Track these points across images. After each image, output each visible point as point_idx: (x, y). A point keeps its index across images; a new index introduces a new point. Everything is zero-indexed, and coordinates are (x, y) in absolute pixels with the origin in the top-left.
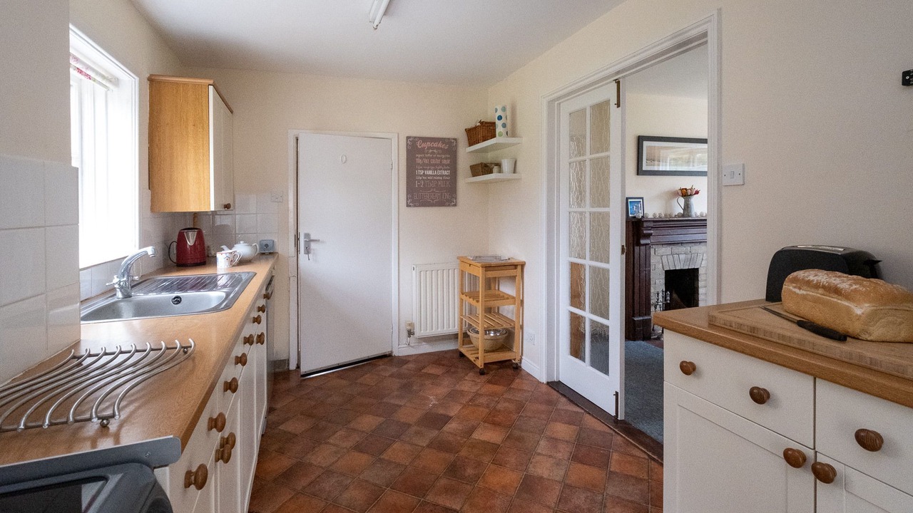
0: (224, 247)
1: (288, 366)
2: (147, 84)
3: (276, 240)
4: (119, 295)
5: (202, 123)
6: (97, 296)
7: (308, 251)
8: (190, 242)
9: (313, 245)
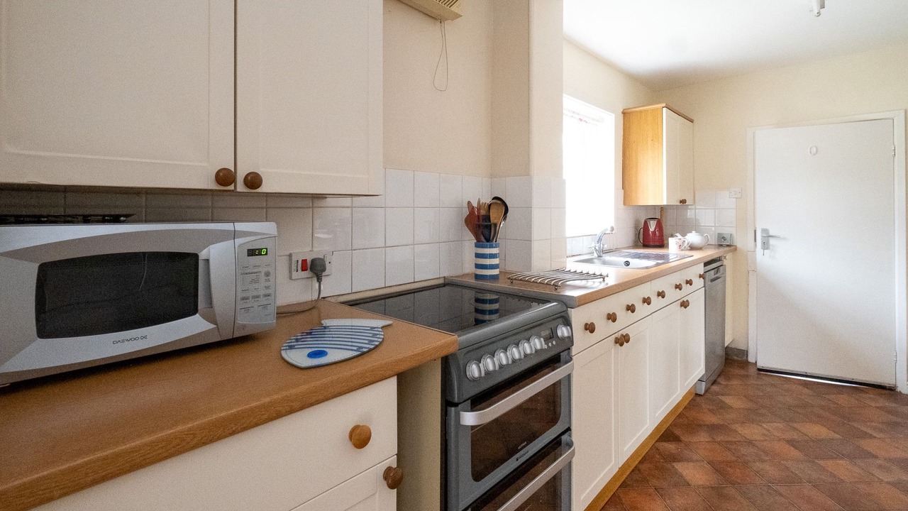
0: (678, 234)
1: (747, 357)
2: (621, 116)
3: (734, 234)
4: (596, 255)
5: (657, 138)
6: (585, 254)
7: (766, 245)
8: (652, 229)
9: (772, 241)
